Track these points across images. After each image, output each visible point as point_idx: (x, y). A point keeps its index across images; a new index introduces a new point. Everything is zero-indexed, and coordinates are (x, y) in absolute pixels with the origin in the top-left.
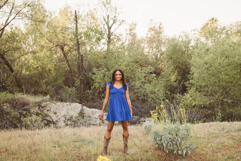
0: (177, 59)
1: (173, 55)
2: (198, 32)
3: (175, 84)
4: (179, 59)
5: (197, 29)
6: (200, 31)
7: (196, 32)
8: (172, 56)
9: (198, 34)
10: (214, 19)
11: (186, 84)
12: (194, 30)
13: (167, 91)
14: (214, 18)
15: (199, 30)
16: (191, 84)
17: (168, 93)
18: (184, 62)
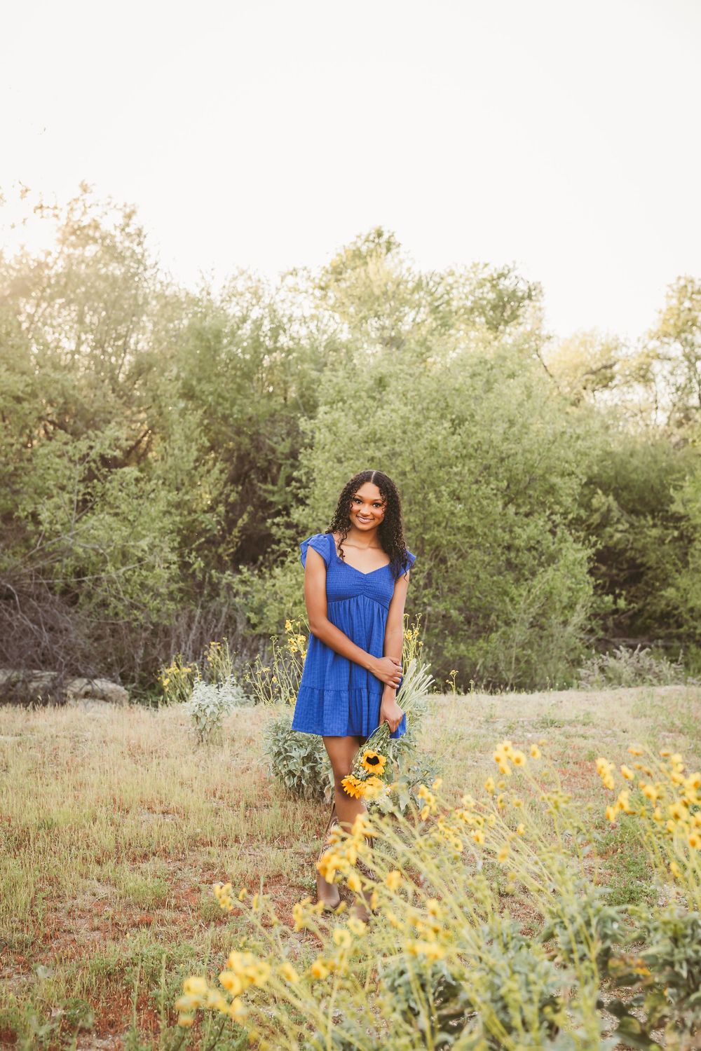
0: (218, 404)
1: (199, 380)
2: (312, 284)
3: (211, 522)
4: (227, 405)
5: (305, 269)
6: (317, 281)
7: (303, 285)
8: (194, 383)
9: (310, 291)
10: (385, 236)
11: (274, 524)
12: (294, 273)
13: (190, 553)
14: (383, 229)
15: (316, 273)
16: (297, 526)
17: (191, 565)
18: (250, 419)
